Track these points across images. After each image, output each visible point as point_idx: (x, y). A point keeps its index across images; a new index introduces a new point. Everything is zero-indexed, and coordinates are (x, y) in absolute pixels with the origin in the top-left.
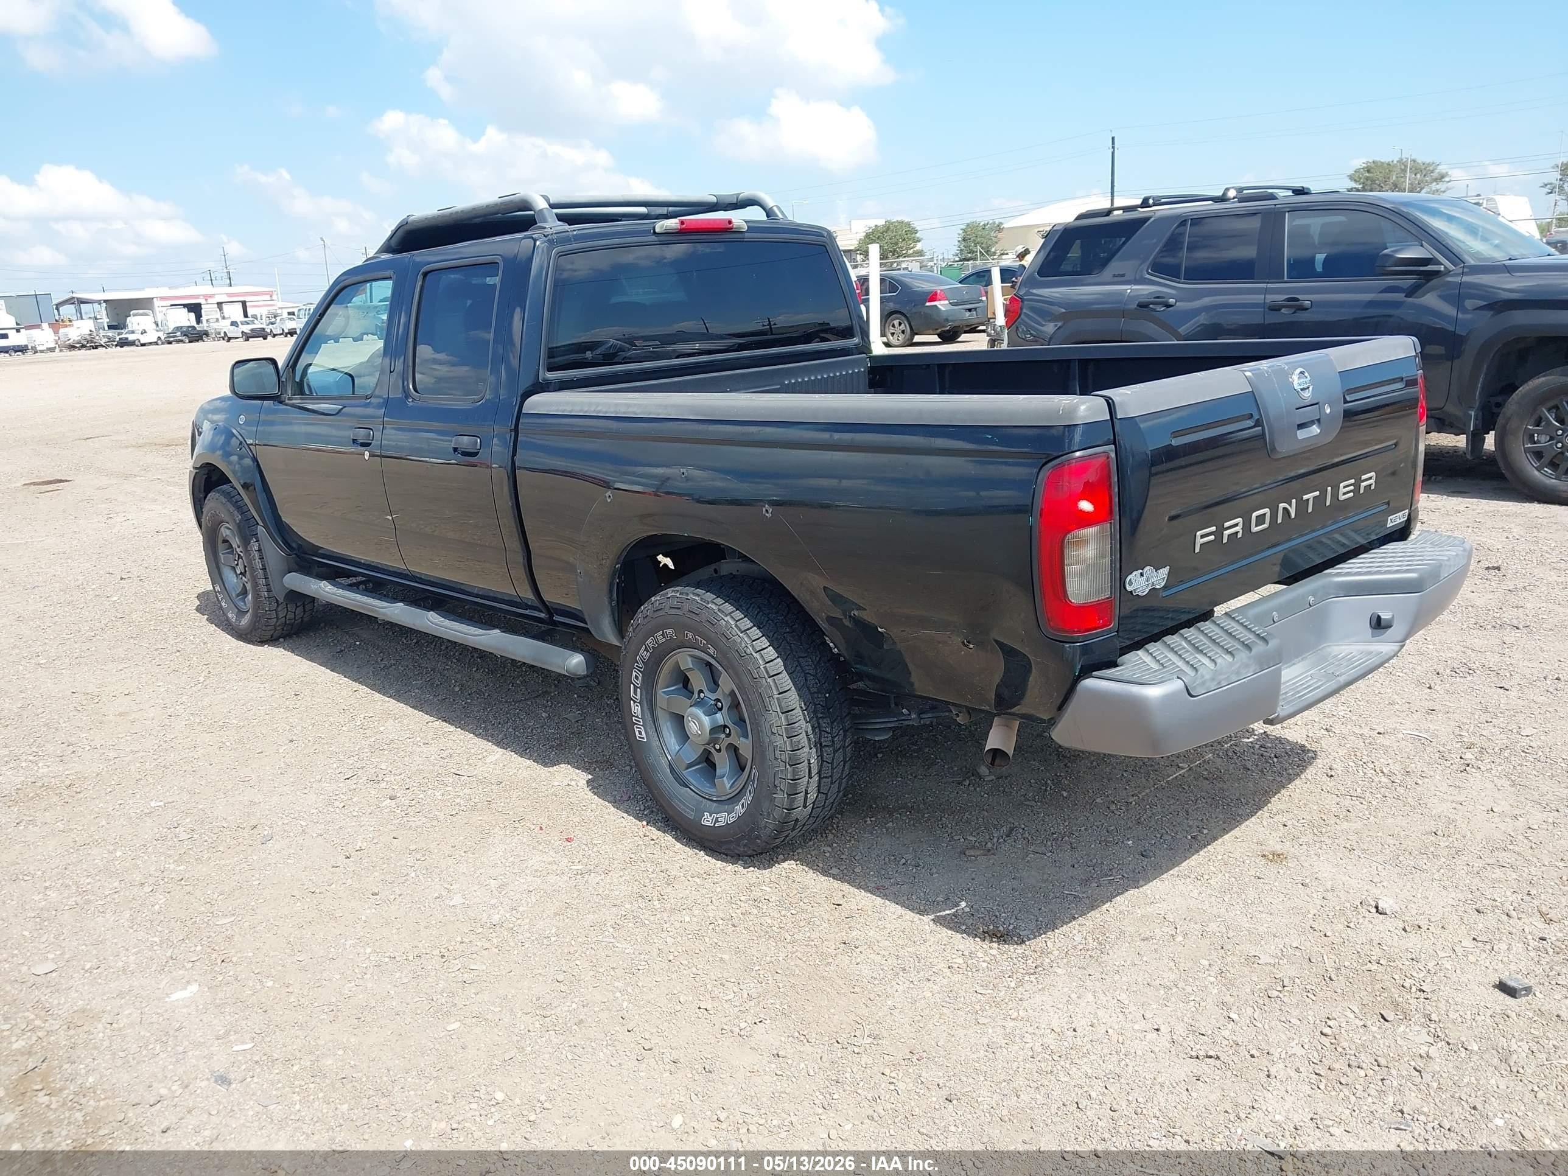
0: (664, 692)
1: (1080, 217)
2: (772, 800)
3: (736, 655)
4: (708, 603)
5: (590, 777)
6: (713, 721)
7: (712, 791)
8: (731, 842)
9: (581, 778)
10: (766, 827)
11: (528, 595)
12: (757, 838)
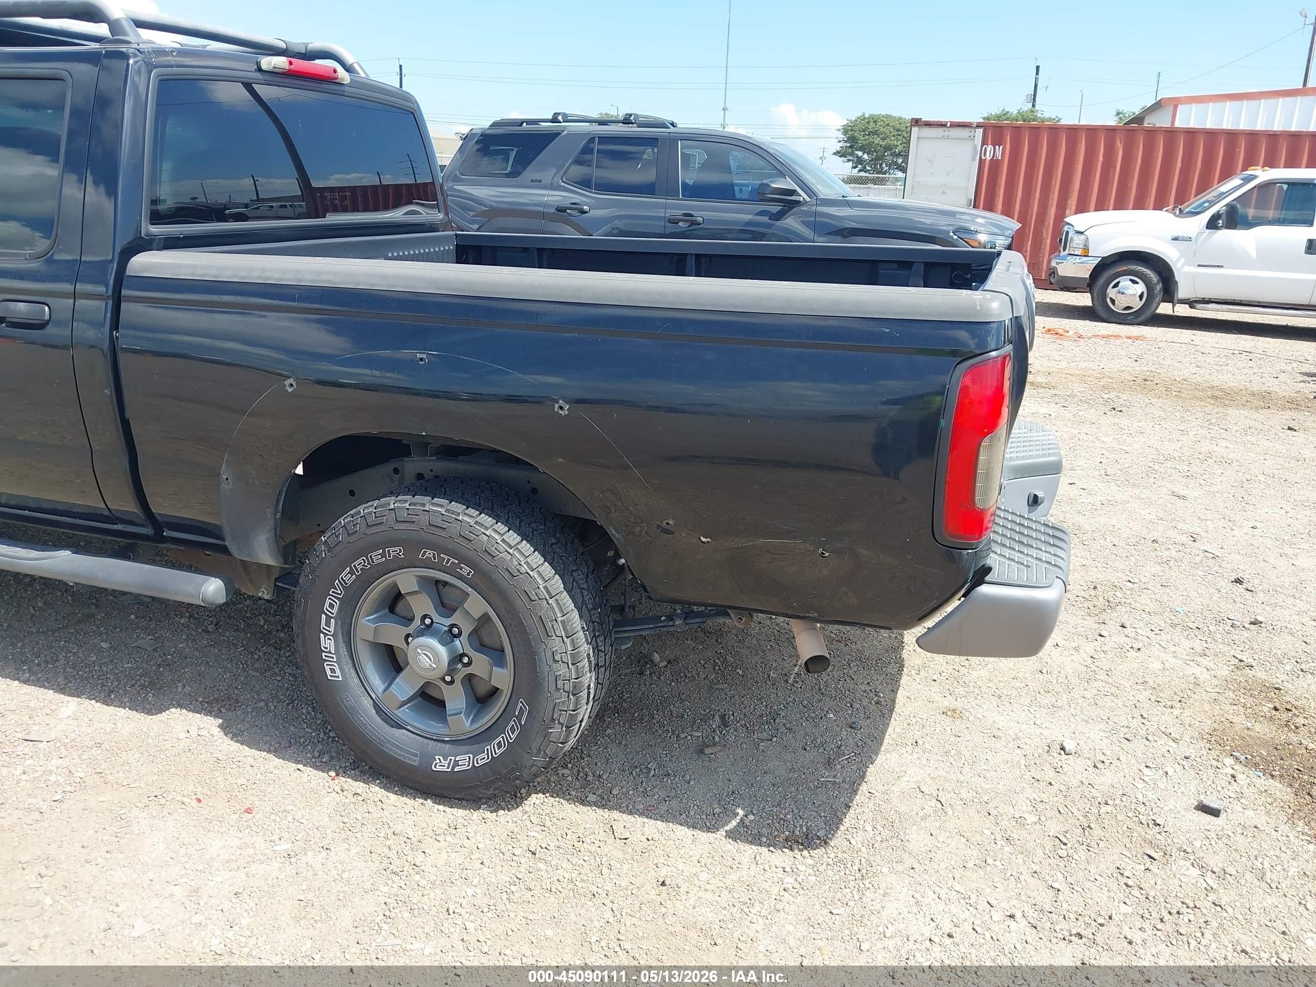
0: (368, 620)
1: (495, 125)
2: (547, 735)
3: (506, 575)
4: (458, 514)
5: (221, 721)
6: (451, 651)
7: (445, 731)
8: (477, 786)
9: (210, 725)
10: (532, 765)
11: (130, 506)
12: (517, 779)
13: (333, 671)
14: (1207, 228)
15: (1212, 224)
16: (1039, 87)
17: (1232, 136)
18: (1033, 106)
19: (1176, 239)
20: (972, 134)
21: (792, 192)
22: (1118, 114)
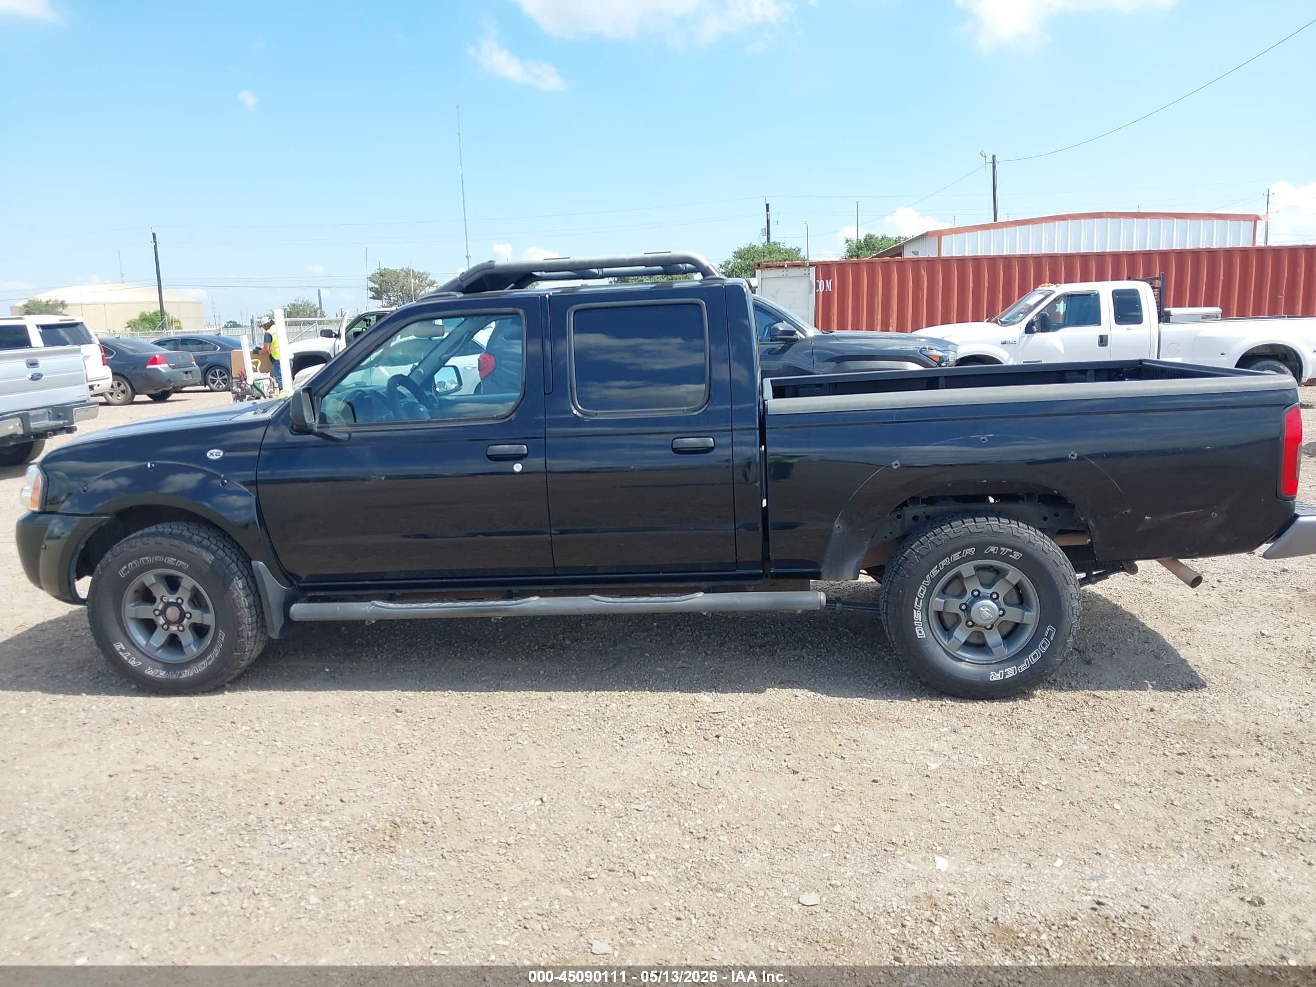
0: (939, 598)
7: (991, 657)
13: (920, 632)
14: (1026, 333)
15: (1029, 330)
16: (771, 222)
17: (1023, 259)
18: (768, 239)
19: (1004, 343)
20: (807, 272)
21: (793, 333)
22: (847, 241)
